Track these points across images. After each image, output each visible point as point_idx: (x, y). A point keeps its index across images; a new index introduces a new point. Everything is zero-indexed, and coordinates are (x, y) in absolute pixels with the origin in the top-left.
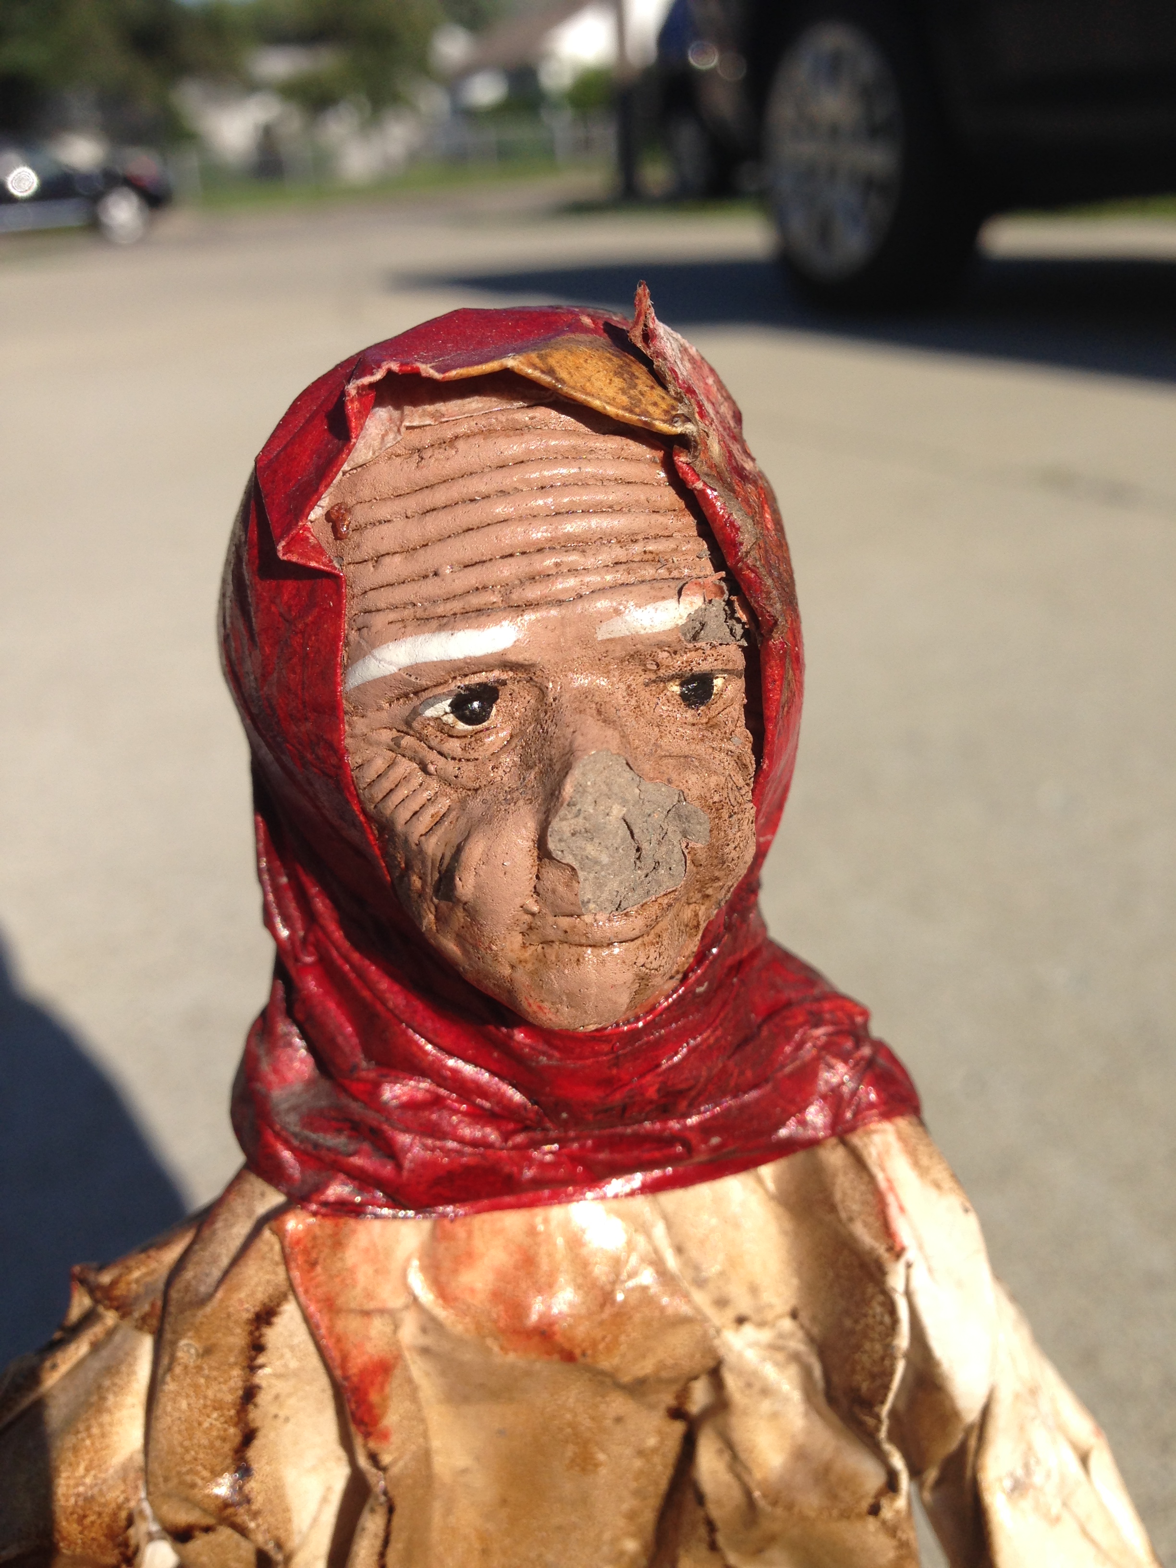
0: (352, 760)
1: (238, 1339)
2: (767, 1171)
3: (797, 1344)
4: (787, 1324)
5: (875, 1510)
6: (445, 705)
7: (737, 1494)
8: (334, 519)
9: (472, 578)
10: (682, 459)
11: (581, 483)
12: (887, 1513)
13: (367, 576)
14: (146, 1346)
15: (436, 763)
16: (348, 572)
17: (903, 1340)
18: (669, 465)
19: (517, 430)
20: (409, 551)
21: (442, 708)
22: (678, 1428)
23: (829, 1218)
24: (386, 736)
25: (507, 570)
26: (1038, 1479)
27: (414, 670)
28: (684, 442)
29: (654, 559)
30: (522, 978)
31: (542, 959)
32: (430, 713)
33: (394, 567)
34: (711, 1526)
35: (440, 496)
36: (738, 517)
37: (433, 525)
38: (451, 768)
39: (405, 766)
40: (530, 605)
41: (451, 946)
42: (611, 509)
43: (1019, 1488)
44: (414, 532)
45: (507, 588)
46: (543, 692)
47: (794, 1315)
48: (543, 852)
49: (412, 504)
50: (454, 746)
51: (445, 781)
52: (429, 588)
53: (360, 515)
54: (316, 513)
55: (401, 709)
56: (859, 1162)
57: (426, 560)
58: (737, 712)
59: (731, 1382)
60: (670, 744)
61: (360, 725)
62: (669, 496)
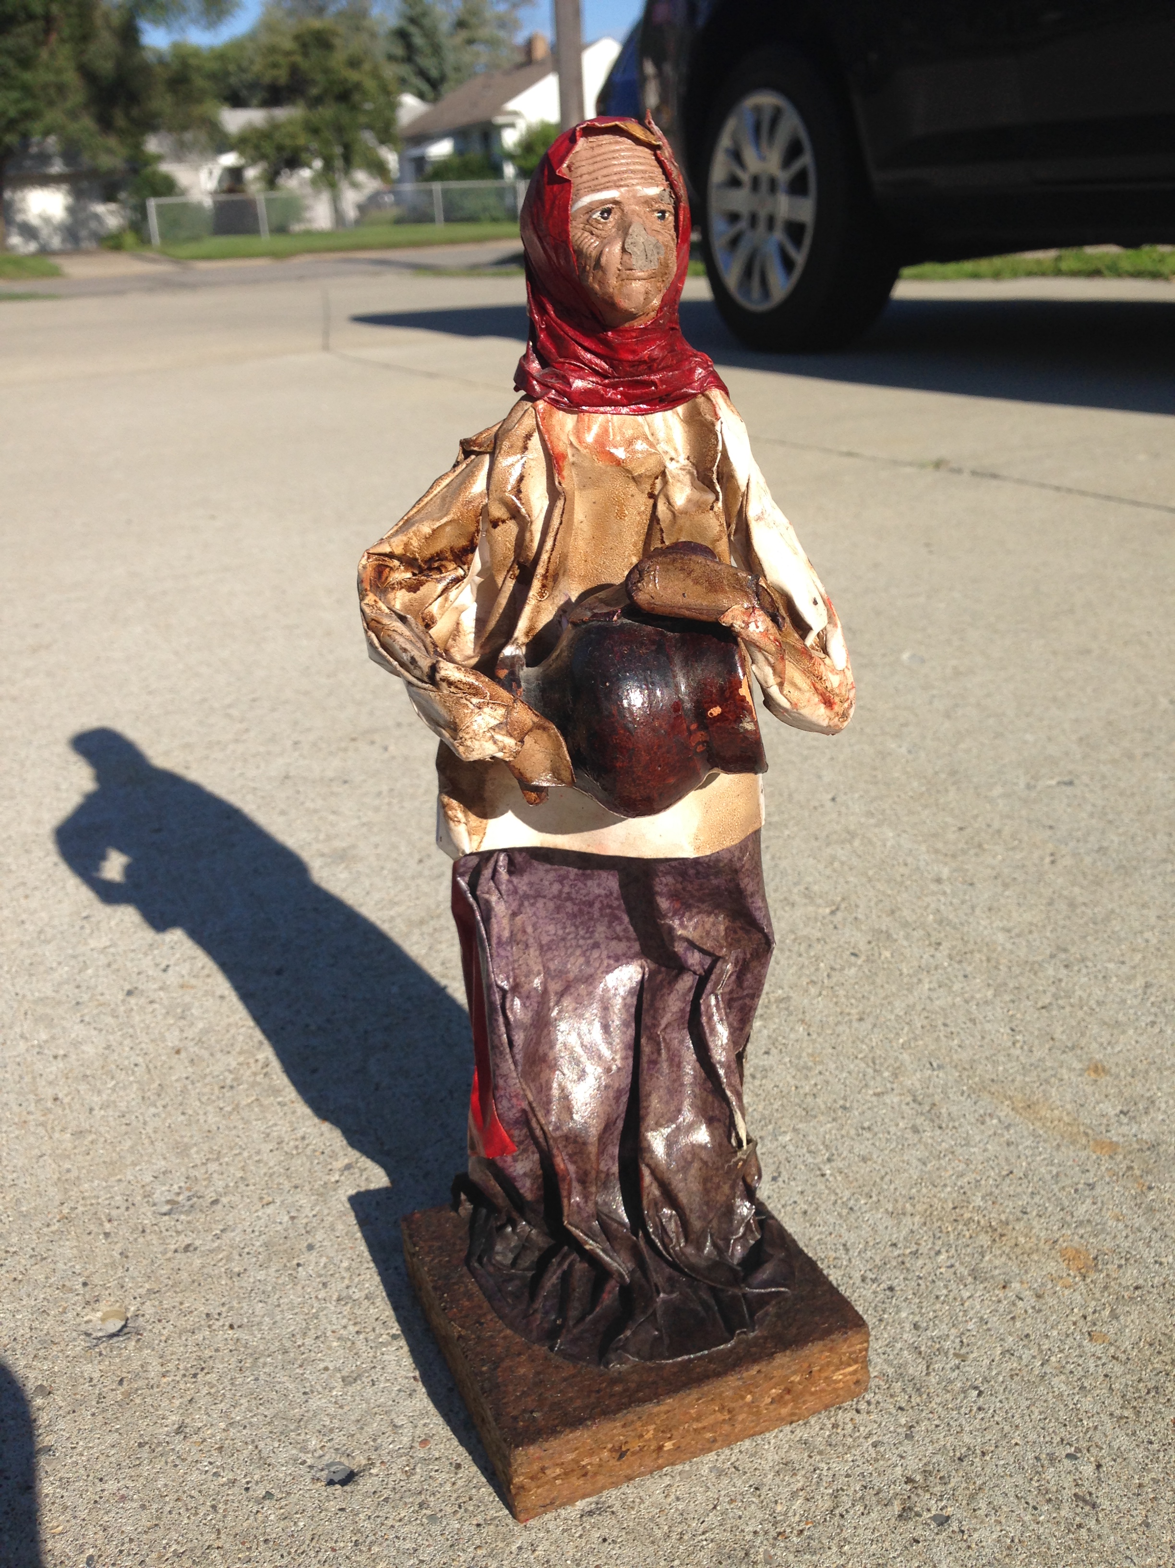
0: (571, 234)
1: (520, 444)
2: (680, 409)
3: (690, 467)
4: (687, 462)
5: (712, 508)
6: (598, 214)
7: (670, 515)
8: (569, 167)
9: (606, 179)
10: (658, 152)
11: (634, 157)
12: (716, 509)
13: (579, 180)
14: (487, 458)
15: (595, 231)
16: (573, 180)
17: (720, 448)
18: (655, 155)
19: (617, 143)
20: (589, 173)
21: (597, 215)
22: (652, 501)
23: (699, 418)
24: (582, 226)
25: (615, 178)
26: (766, 516)
27: (591, 203)
28: (659, 147)
29: (651, 178)
30: (616, 291)
31: (621, 285)
32: (594, 216)
33: (585, 177)
34: (662, 530)
35: (598, 159)
36: (673, 168)
37: (596, 166)
38: (599, 232)
39: (586, 234)
40: (621, 186)
41: (596, 286)
42: (641, 164)
43: (759, 519)
44: (591, 168)
45: (615, 181)
46: (623, 211)
47: (688, 458)
48: (624, 250)
49: (591, 161)
50: (600, 226)
51: (597, 236)
52: (596, 182)
53: (577, 164)
54: (565, 165)
55: (587, 216)
56: (708, 399)
57: (594, 175)
58: (672, 224)
59: (669, 477)
60: (655, 227)
61: (574, 223)
62: (655, 163)
